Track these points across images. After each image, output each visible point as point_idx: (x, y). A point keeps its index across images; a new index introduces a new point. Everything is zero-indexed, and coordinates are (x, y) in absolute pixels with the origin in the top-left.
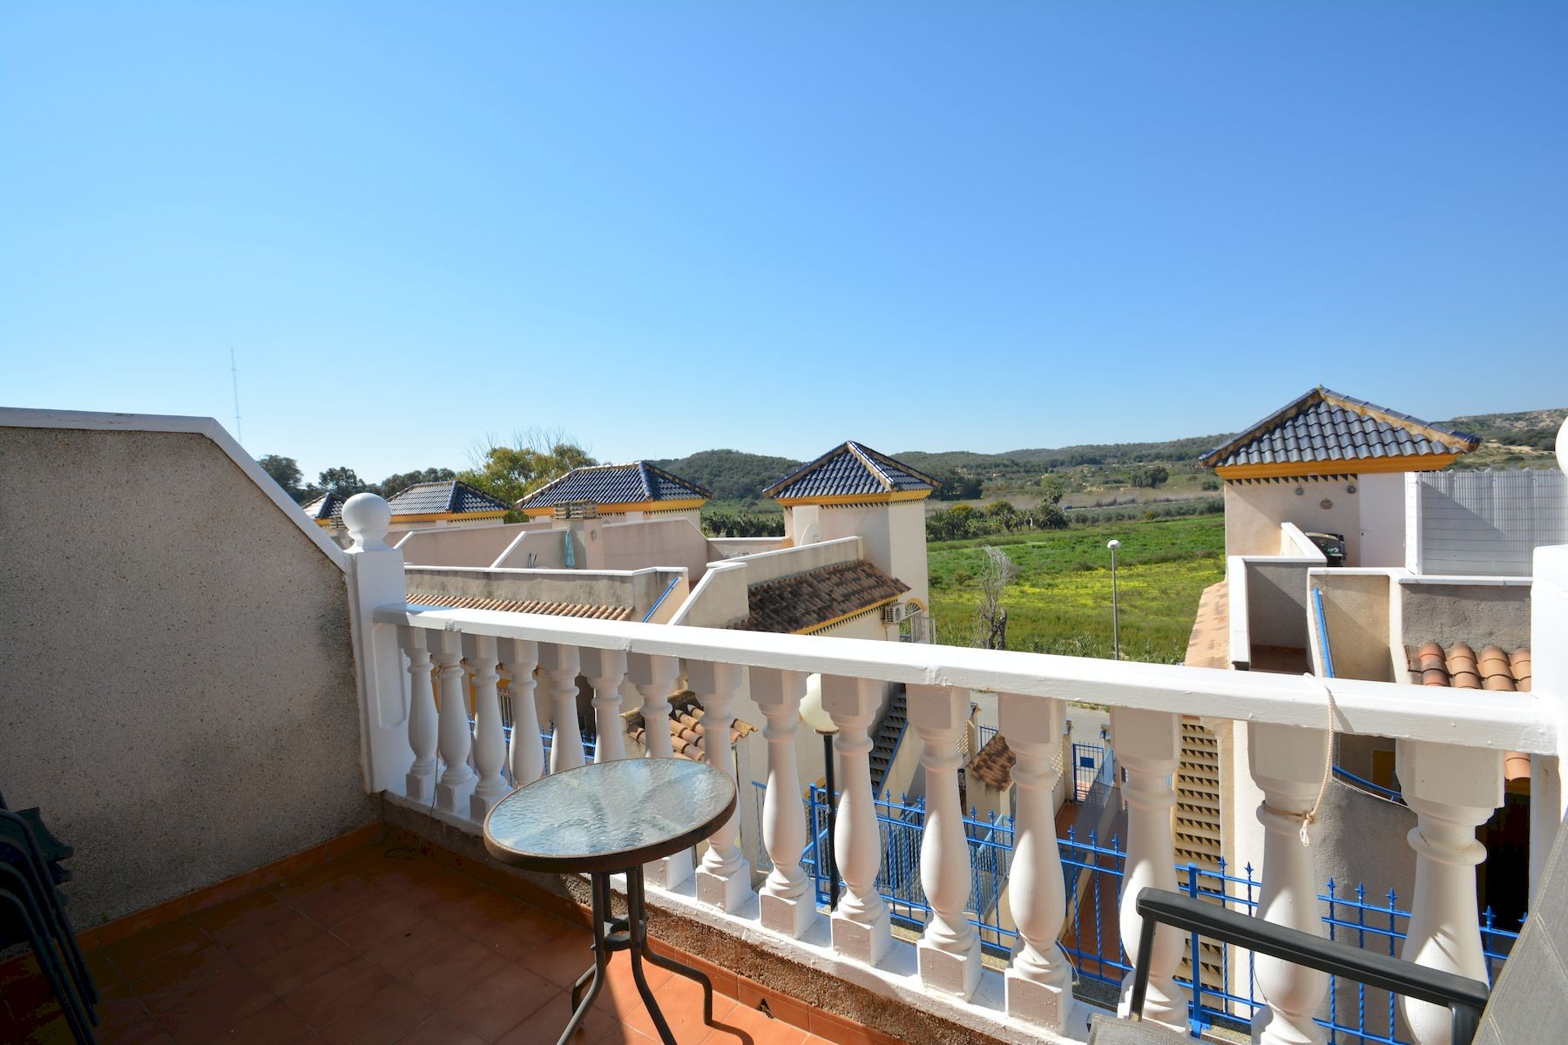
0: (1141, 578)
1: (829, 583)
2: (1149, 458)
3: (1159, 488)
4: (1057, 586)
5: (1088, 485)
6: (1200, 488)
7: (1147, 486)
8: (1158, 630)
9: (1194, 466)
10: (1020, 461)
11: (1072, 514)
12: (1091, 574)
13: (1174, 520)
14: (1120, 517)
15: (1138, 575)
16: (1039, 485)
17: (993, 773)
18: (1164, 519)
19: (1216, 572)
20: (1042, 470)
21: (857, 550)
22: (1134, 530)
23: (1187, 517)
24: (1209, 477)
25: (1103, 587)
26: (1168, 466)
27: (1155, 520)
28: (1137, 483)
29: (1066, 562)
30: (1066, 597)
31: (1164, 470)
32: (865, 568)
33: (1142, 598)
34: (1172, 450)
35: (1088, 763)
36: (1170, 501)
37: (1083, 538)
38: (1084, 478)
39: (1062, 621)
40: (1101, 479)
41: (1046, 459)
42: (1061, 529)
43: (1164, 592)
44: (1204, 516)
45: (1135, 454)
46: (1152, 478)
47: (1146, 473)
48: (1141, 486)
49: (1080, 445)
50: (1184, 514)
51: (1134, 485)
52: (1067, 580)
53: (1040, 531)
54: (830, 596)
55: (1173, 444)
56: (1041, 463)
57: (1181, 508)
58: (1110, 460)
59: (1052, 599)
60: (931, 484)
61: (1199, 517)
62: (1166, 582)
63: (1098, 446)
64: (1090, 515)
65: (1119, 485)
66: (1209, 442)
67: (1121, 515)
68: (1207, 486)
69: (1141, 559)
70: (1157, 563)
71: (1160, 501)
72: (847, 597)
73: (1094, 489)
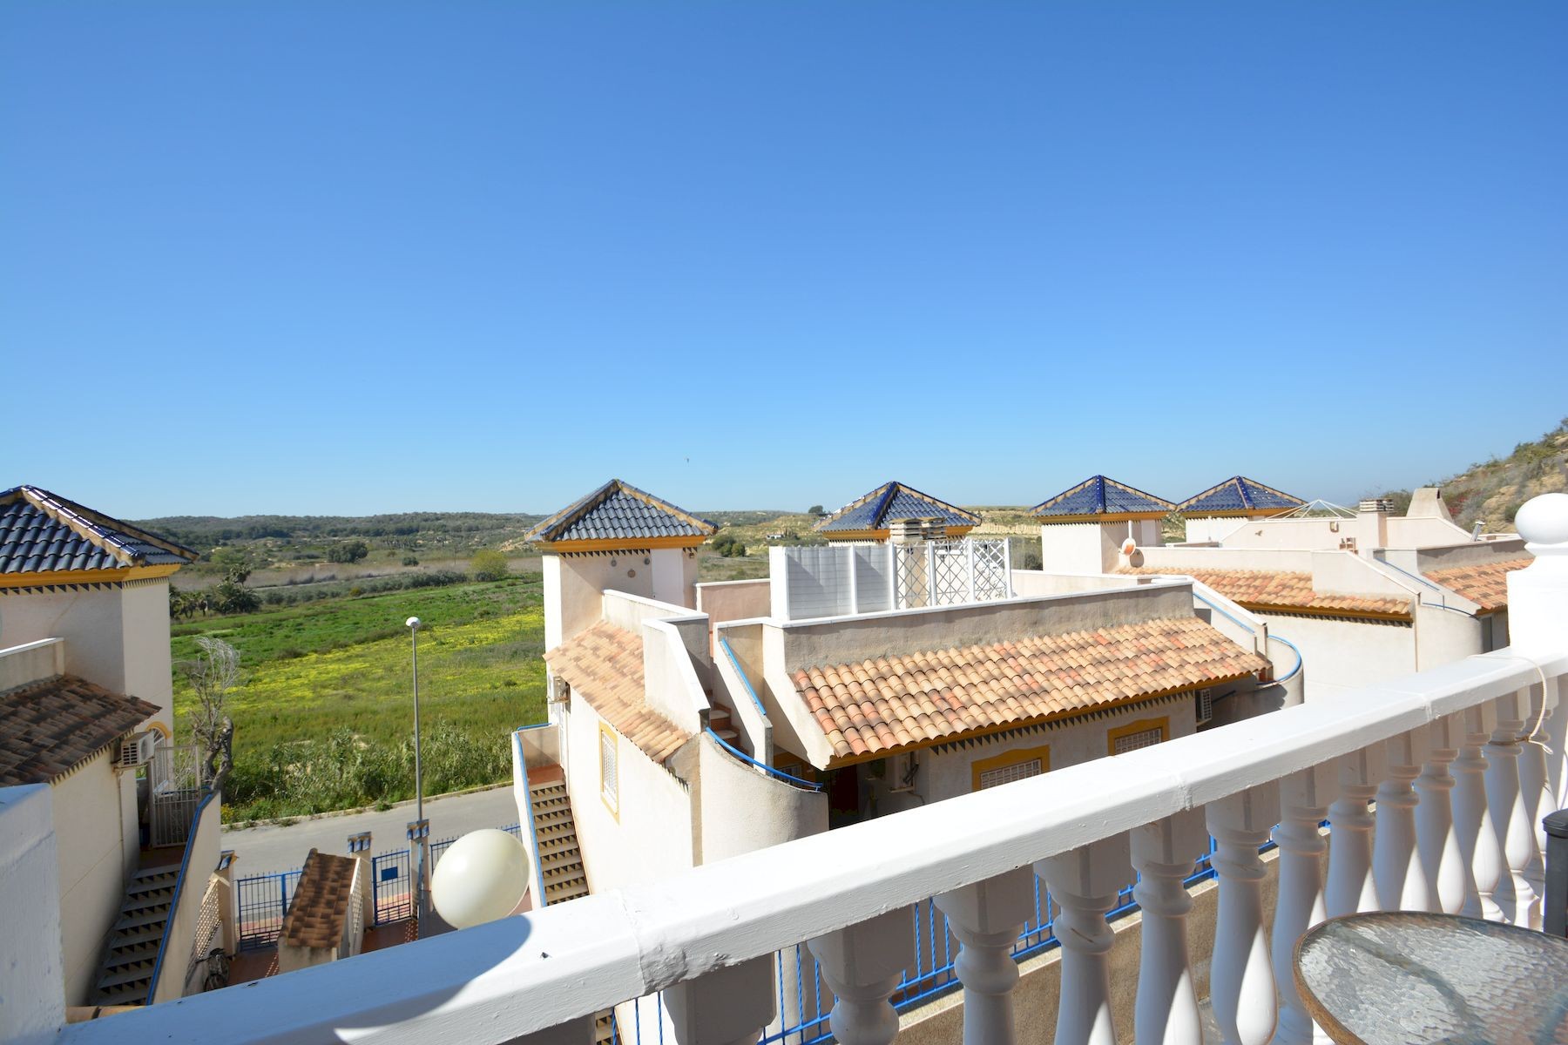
0: (360, 659)
1: (19, 720)
2: (345, 533)
3: (359, 564)
4: (260, 680)
5: (275, 560)
6: (400, 564)
7: (346, 561)
8: (395, 710)
9: (391, 542)
10: (179, 530)
11: (261, 594)
12: (301, 661)
13: (381, 596)
14: (322, 596)
15: (357, 656)
16: (208, 561)
17: (316, 930)
18: (371, 595)
19: (434, 643)
20: (211, 542)
21: (55, 660)
22: (341, 608)
23: (394, 592)
24: (407, 552)
25: (320, 673)
26: (366, 541)
27: (361, 596)
28: (335, 558)
29: (265, 651)
30: (274, 691)
31: (363, 545)
32: (74, 687)
33: (367, 680)
34: (369, 525)
35: (390, 874)
36: (372, 577)
37: (281, 620)
38: (269, 552)
39: (280, 721)
40: (292, 554)
41: (216, 529)
42: (250, 612)
43: (390, 669)
44: (410, 591)
45: (329, 528)
46: (351, 553)
47: (344, 548)
48: (339, 561)
49: (261, 514)
50: (390, 589)
51: (331, 561)
52: (272, 671)
53: (220, 616)
54: (30, 741)
55: (369, 520)
56: (209, 535)
57: (387, 584)
58: (300, 533)
59: (258, 697)
60: (182, 556)
61: (406, 592)
62: (388, 659)
63: (285, 517)
64: (285, 594)
65: (312, 560)
66: (404, 519)
67: (324, 593)
68: (407, 561)
69: (357, 638)
70: (374, 641)
71: (363, 577)
72: (62, 738)
73: (283, 565)
